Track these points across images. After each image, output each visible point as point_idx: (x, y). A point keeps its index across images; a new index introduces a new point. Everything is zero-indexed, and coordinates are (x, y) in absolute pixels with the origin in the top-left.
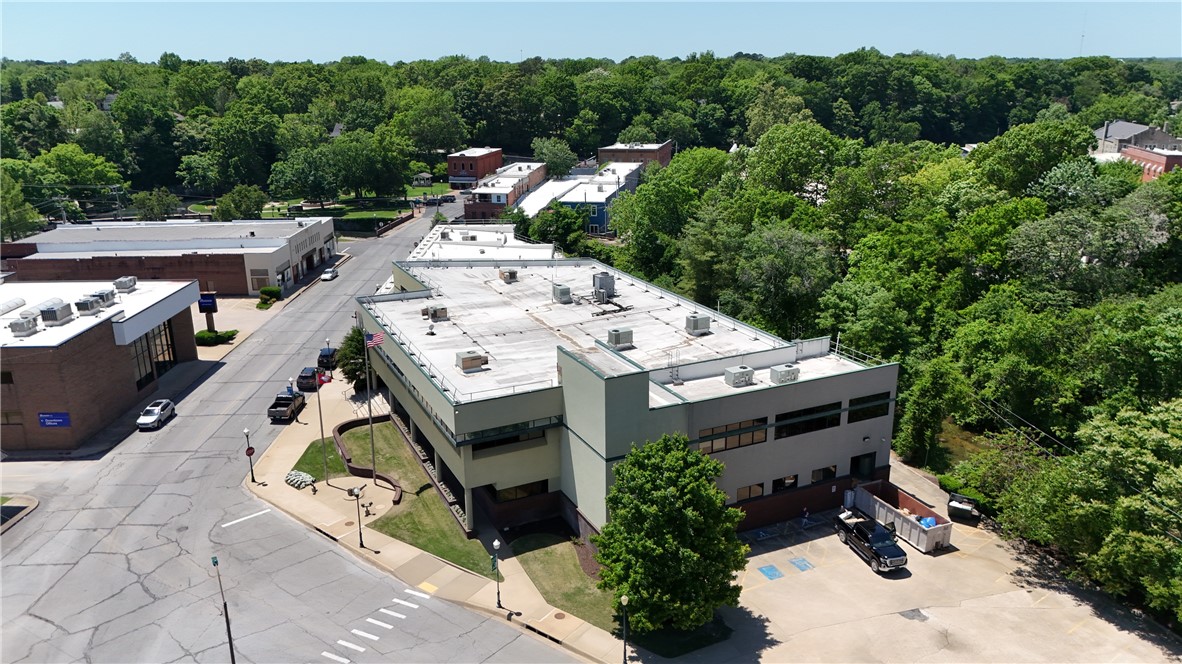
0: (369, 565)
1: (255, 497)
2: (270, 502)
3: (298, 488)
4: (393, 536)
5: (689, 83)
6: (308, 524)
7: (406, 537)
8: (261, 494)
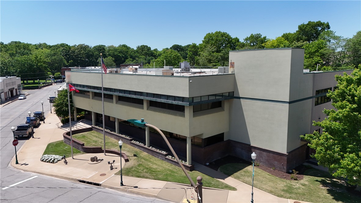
0: (135, 196)
1: (22, 171)
2: (35, 172)
3: (53, 162)
4: (139, 177)
5: (143, 51)
6: (72, 179)
7: (149, 176)
8: (26, 169)
